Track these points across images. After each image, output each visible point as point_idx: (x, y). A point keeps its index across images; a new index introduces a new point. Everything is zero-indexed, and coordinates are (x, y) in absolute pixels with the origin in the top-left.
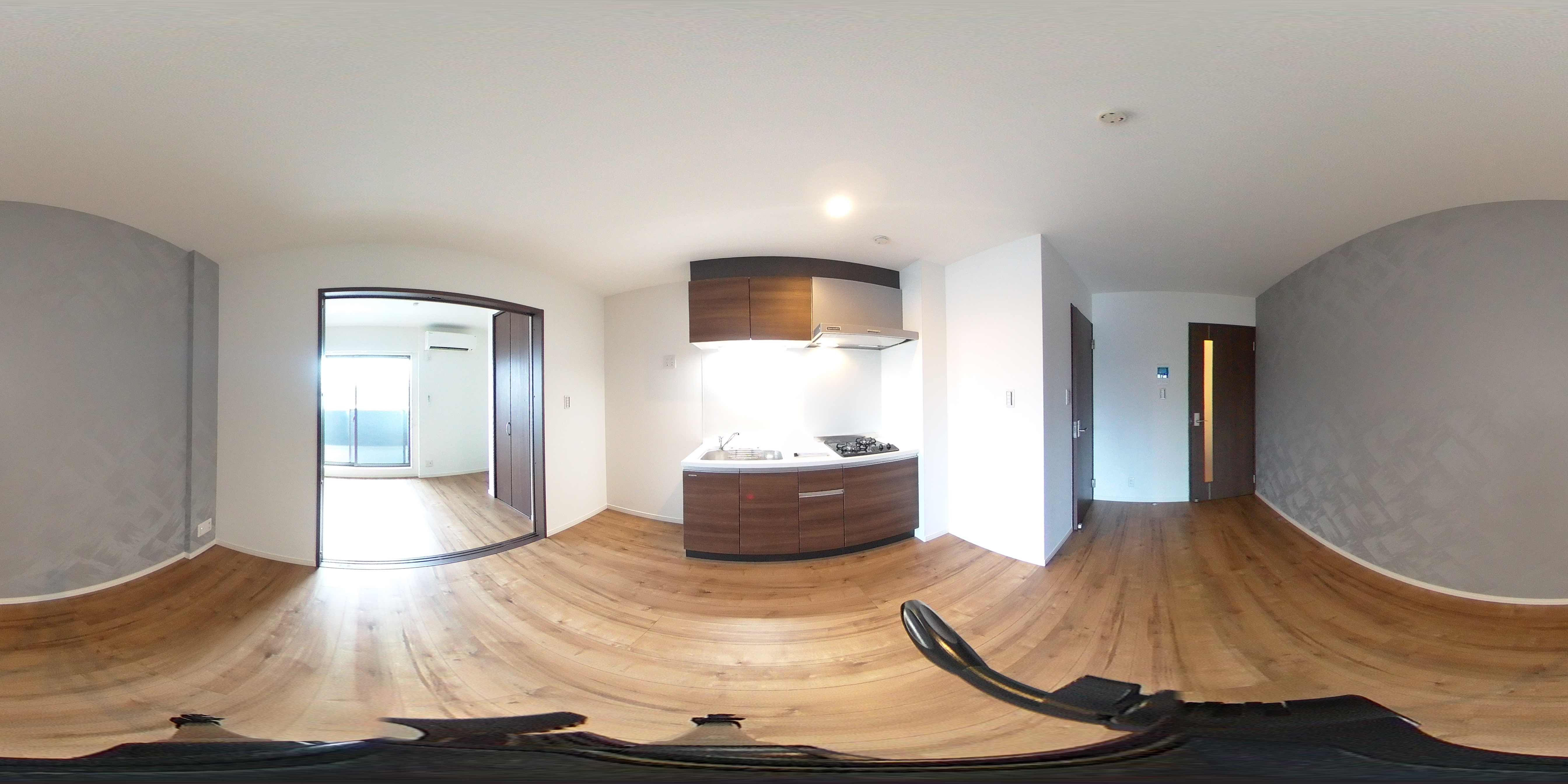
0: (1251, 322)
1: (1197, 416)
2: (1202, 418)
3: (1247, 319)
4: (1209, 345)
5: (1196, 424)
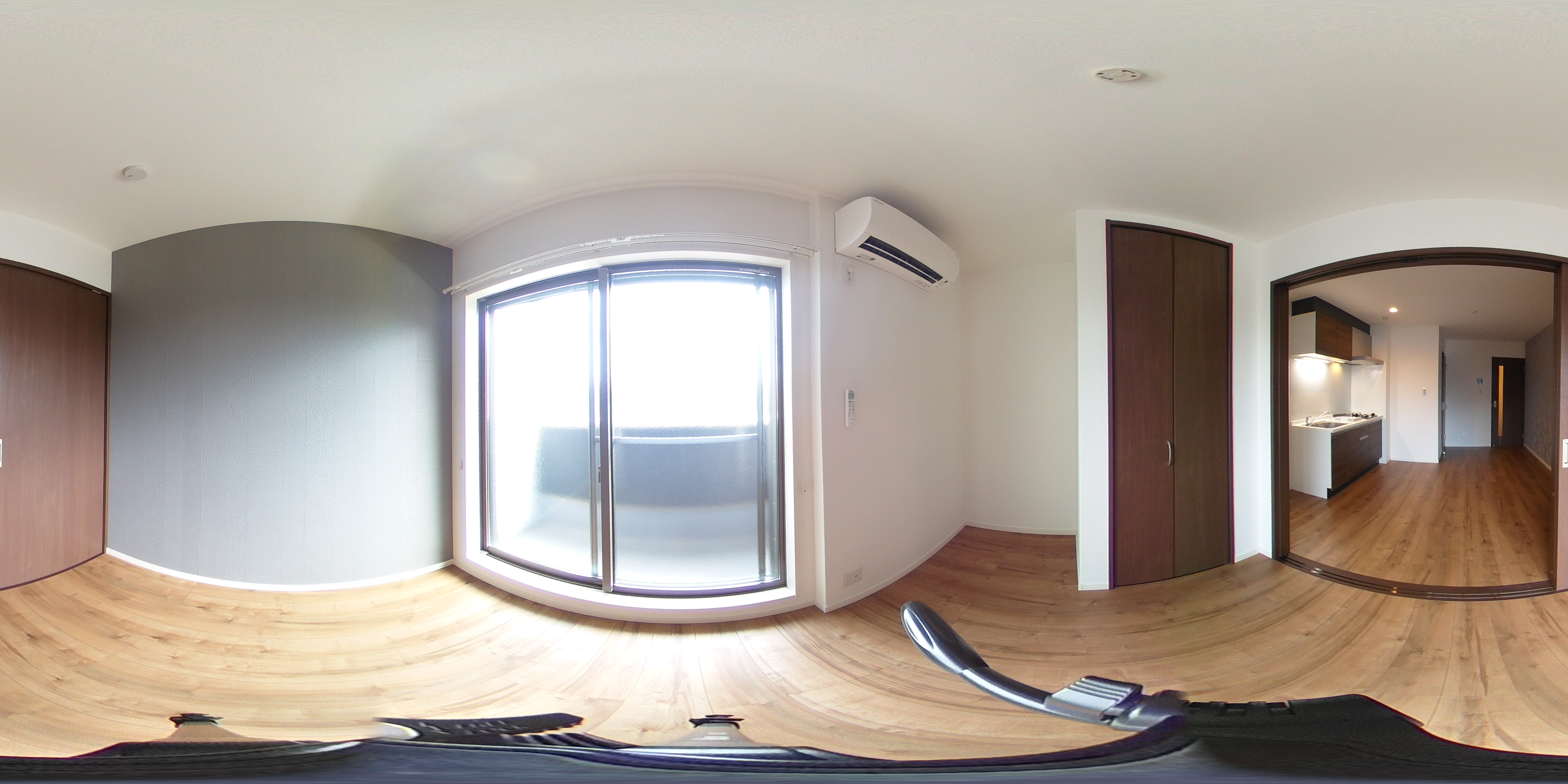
0: (1523, 357)
1: (1495, 402)
2: (1498, 403)
3: (1521, 355)
4: (1501, 368)
5: (1495, 406)
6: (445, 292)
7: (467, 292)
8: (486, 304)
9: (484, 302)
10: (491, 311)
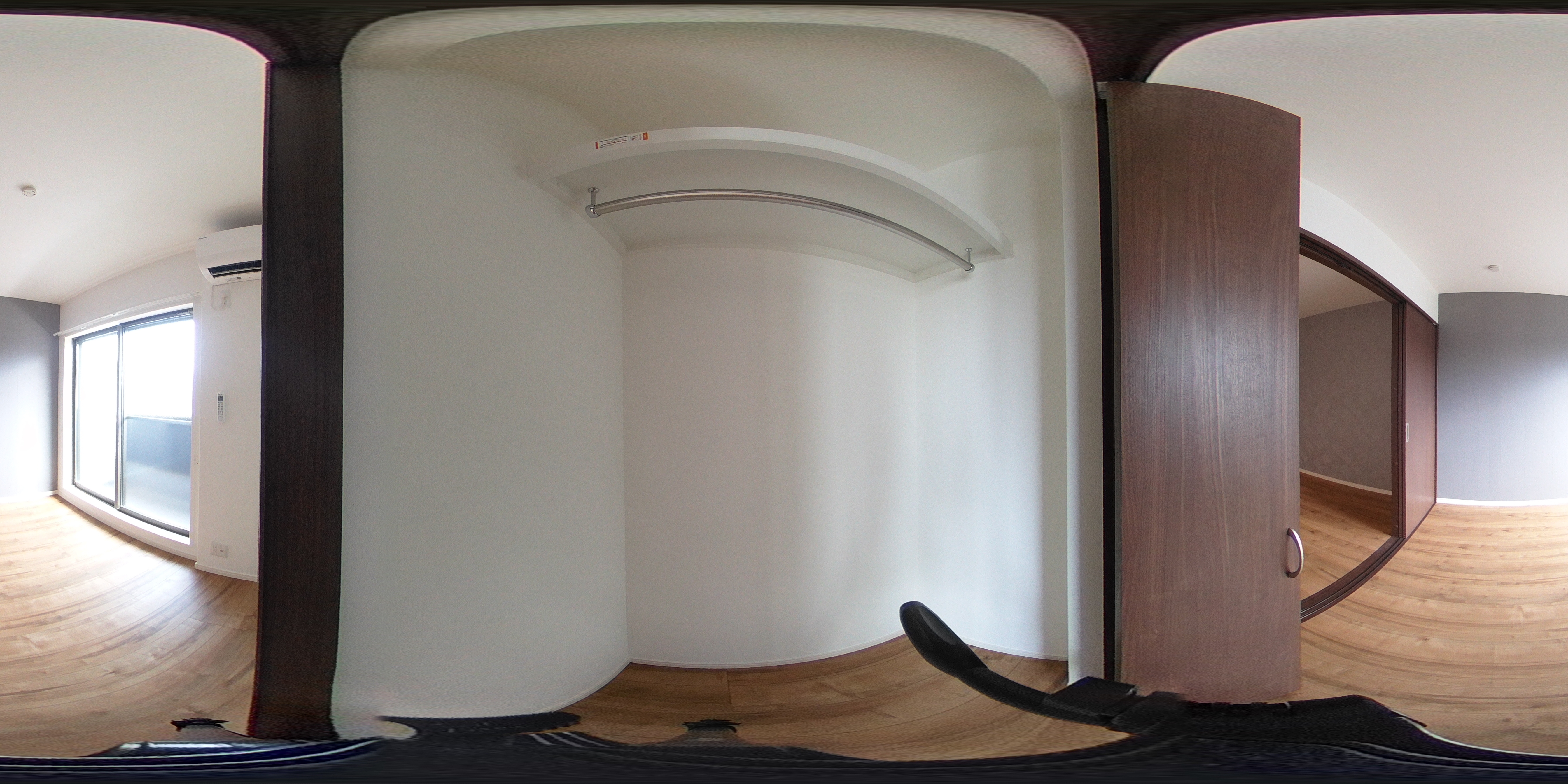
6: (55, 335)
7: (66, 335)
8: (75, 341)
9: (76, 340)
10: (80, 344)
